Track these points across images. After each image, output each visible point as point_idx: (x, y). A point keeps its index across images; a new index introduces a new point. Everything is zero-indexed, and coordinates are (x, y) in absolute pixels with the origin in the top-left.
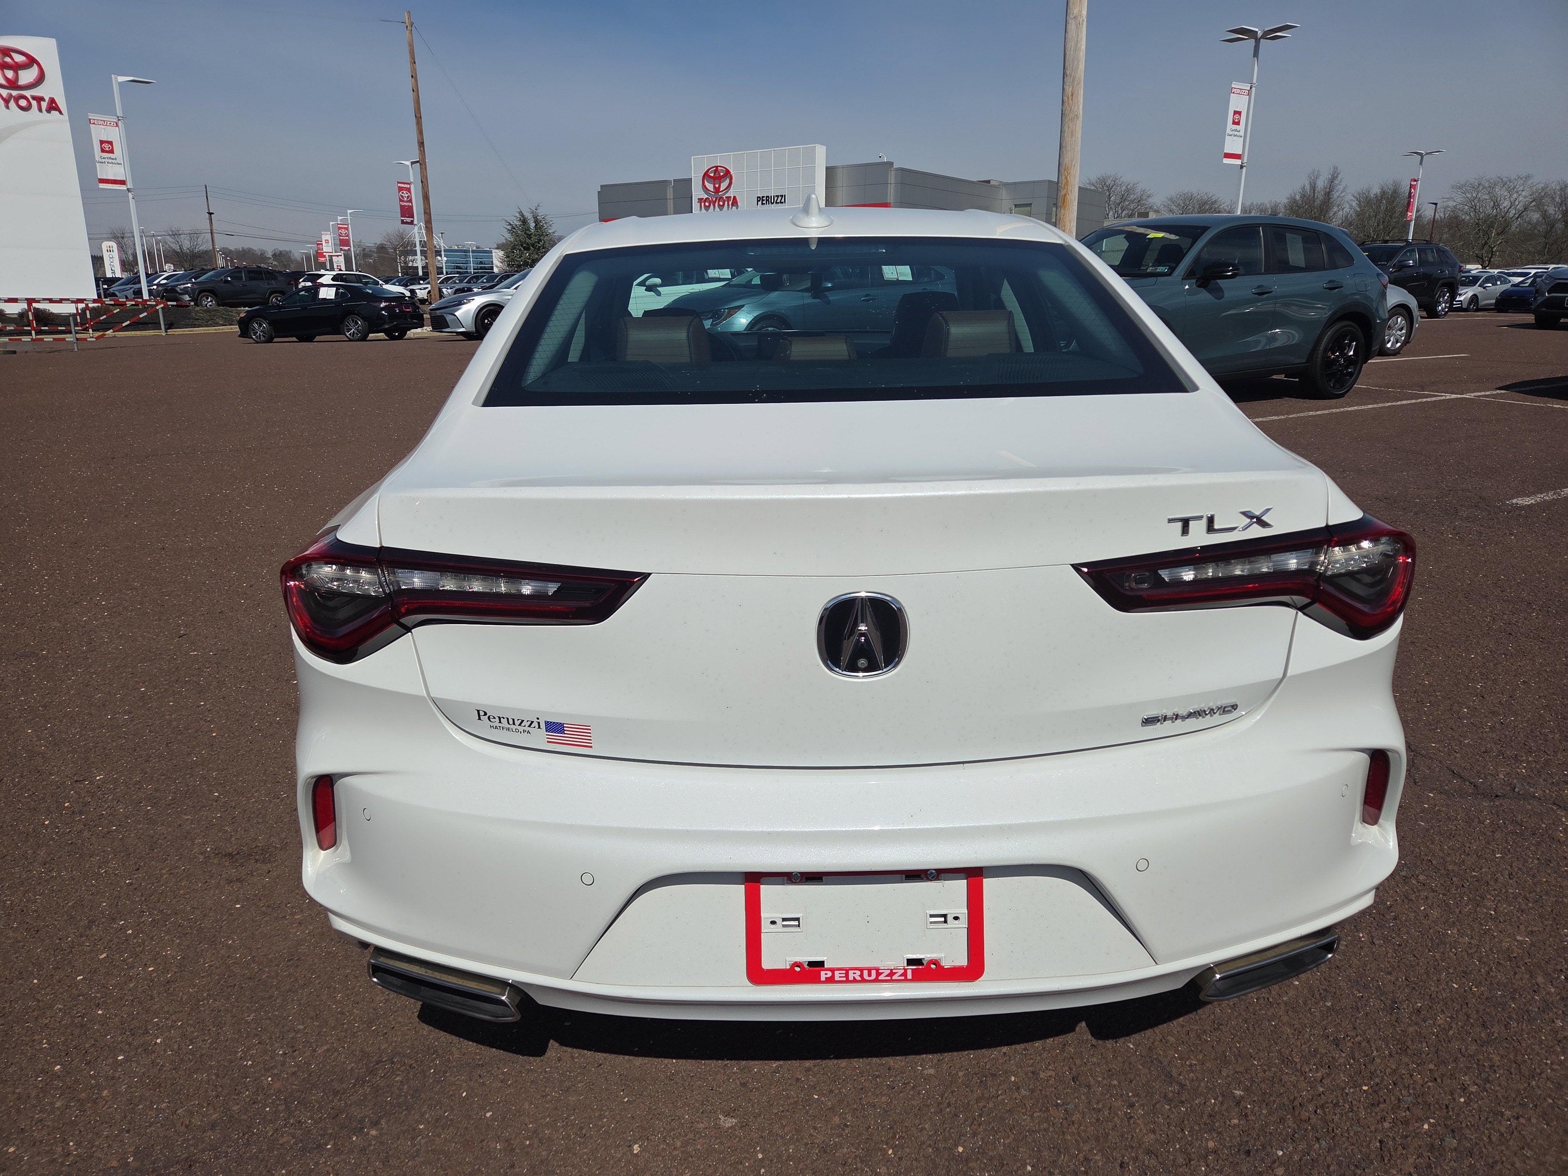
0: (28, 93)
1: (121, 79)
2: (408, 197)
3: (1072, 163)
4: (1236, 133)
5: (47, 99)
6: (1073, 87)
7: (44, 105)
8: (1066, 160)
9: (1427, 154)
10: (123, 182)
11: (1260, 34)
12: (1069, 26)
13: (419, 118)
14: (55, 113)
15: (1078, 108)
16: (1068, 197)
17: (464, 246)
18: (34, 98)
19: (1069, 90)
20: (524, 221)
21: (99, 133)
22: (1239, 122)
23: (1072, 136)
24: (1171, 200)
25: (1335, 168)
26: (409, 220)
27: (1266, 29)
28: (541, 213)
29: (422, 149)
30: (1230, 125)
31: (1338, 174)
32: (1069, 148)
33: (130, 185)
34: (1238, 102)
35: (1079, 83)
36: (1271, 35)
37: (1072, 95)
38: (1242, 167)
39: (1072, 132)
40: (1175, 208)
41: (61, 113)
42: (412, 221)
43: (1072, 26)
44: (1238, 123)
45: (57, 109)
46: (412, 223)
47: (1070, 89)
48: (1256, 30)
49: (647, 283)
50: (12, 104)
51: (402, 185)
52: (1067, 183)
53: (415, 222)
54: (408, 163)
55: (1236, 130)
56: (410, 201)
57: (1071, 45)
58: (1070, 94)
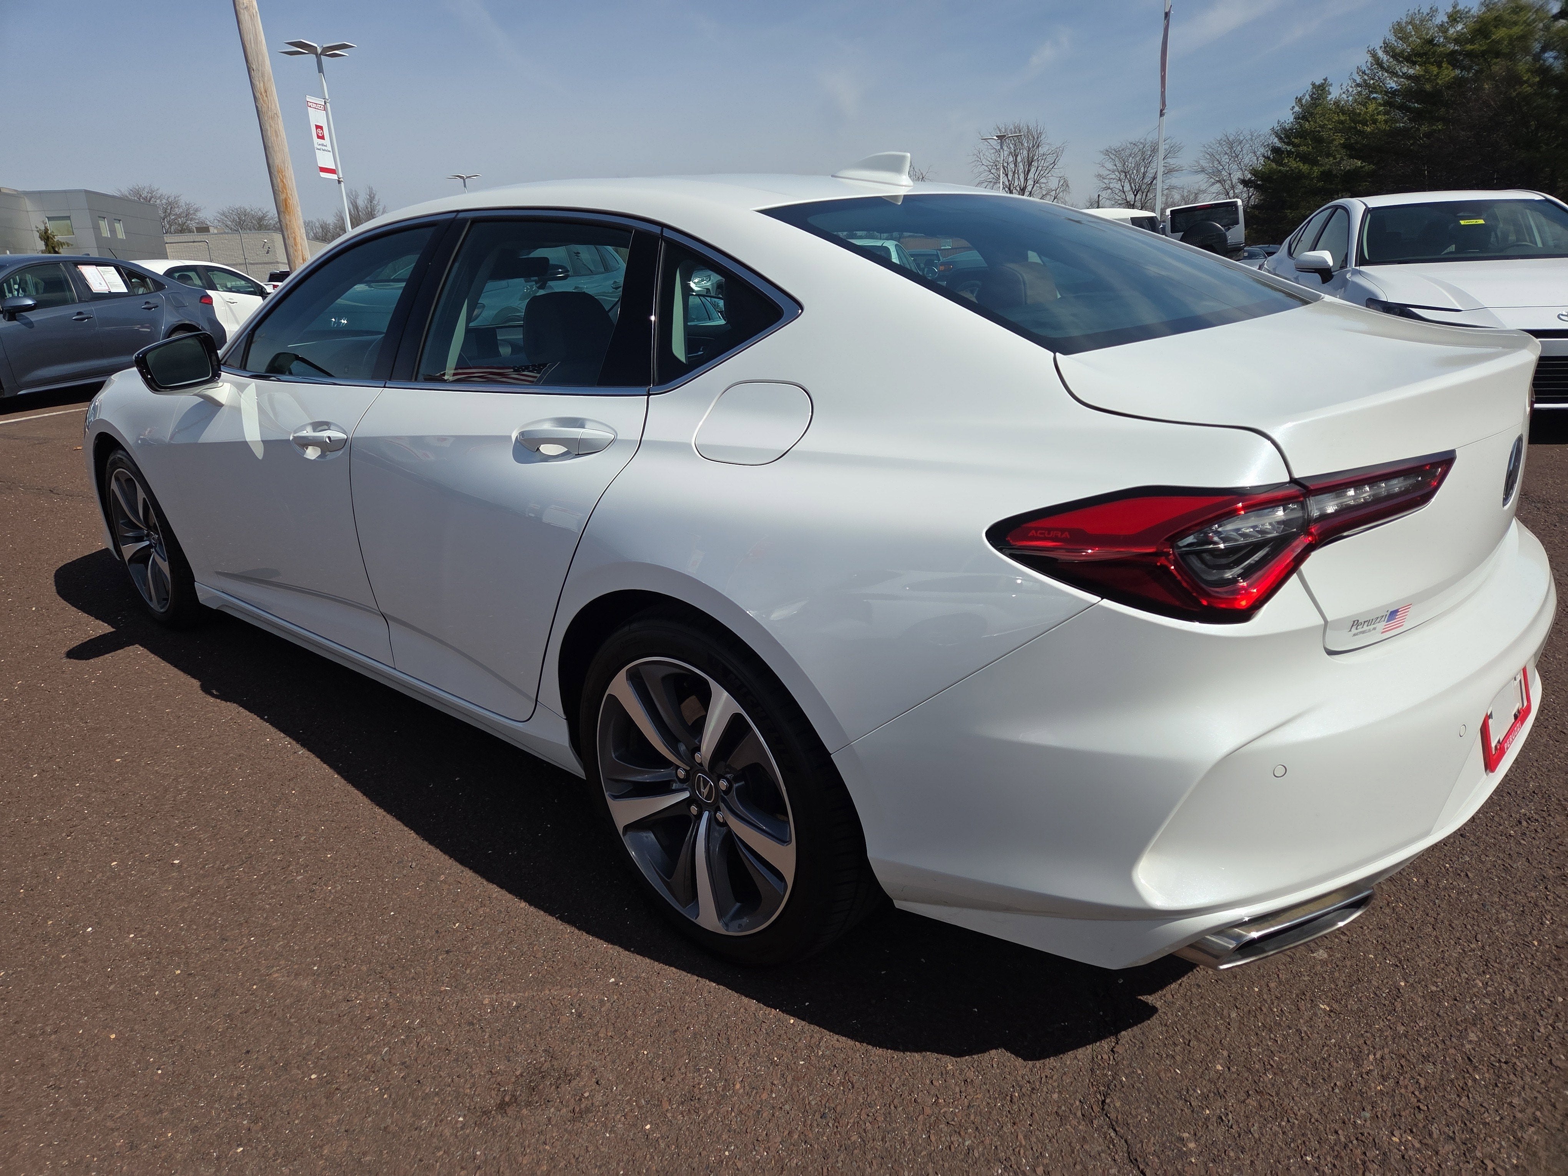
3: (284, 164)
4: (324, 148)
6: (264, 83)
8: (277, 161)
9: (467, 177)
11: (319, 50)
12: (242, 17)
15: (276, 106)
16: (290, 202)
19: (260, 85)
22: (323, 136)
23: (277, 136)
24: (223, 214)
25: (371, 189)
27: (325, 46)
30: (316, 141)
31: (374, 195)
32: (276, 148)
34: (317, 117)
35: (269, 80)
36: (331, 51)
37: (266, 92)
38: (339, 182)
39: (276, 132)
40: (230, 223)
43: (245, 17)
44: (322, 138)
47: (262, 85)
48: (316, 45)
52: (284, 186)
55: (323, 145)
57: (249, 37)
58: (263, 91)
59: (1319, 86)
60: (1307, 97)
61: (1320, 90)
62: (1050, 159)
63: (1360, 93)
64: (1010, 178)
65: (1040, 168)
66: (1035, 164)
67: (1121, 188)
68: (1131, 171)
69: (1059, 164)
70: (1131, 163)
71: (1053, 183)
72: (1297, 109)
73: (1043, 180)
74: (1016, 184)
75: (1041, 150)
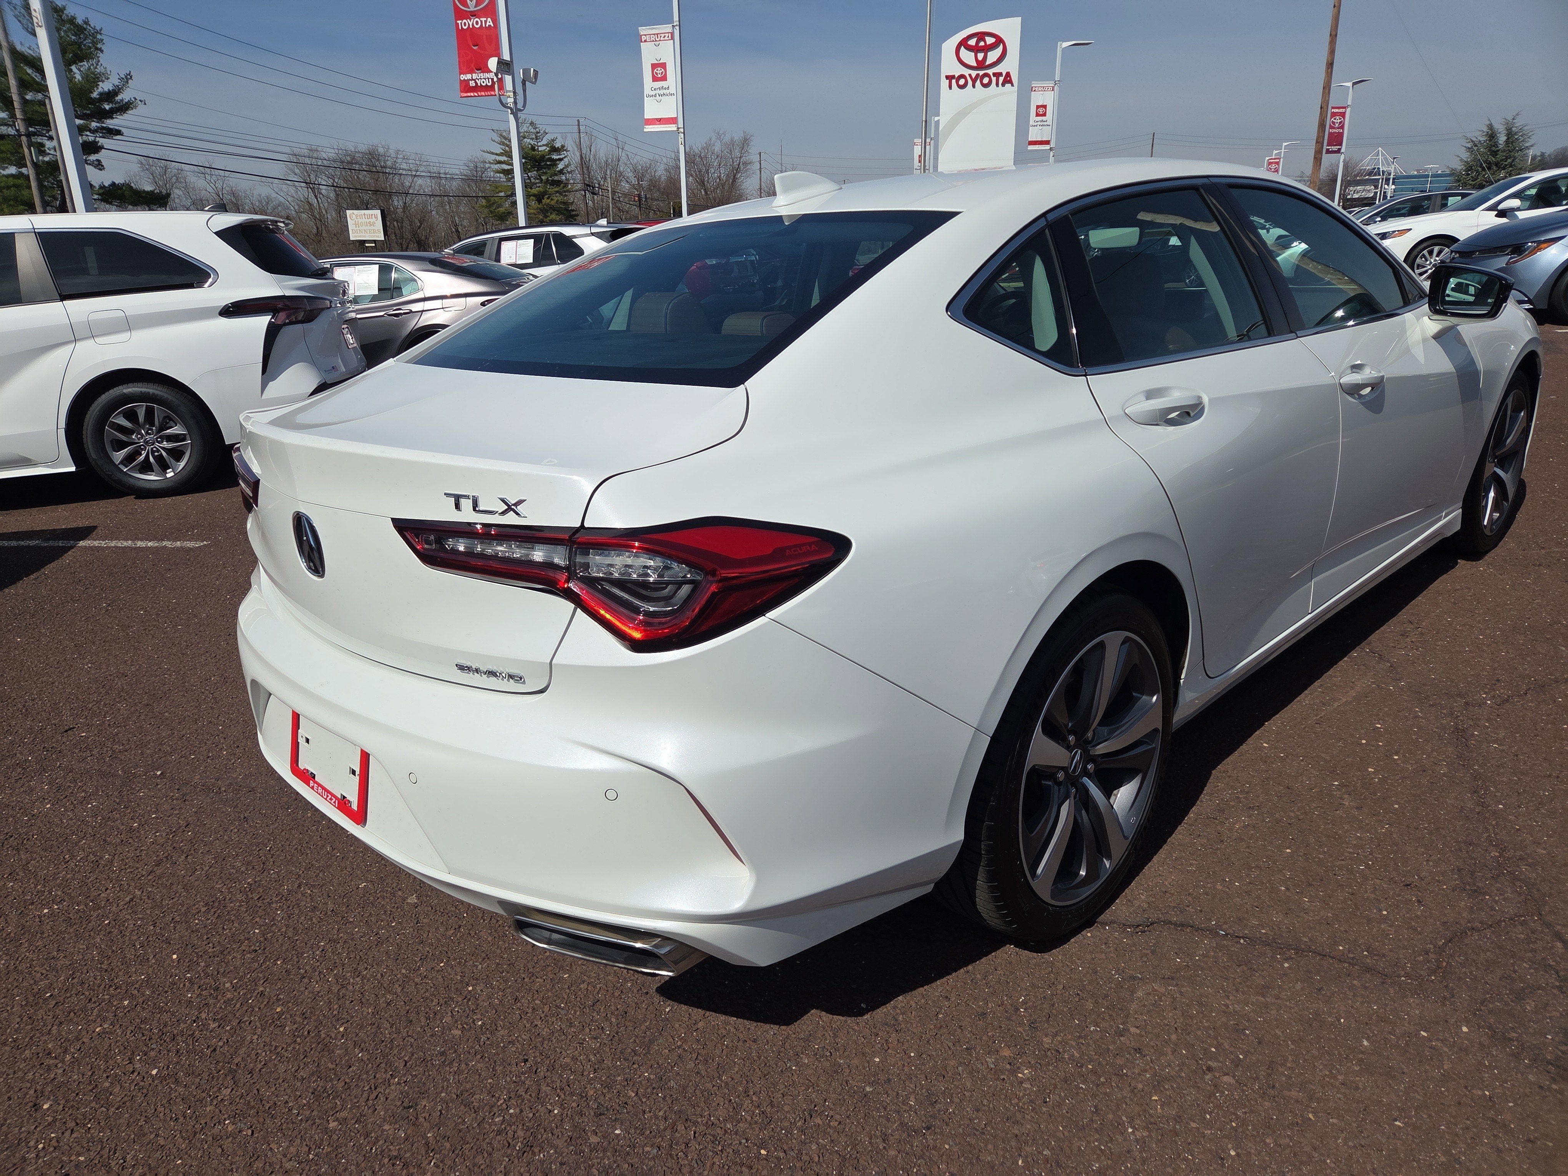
0: (990, 72)
1: (1066, 44)
2: (1340, 123)
5: (1004, 74)
7: (1001, 79)
10: (1047, 142)
13: (1333, 37)
14: (1008, 86)
17: (1426, 170)
18: (994, 74)
20: (1492, 135)
21: (1037, 99)
26: (1335, 148)
28: (1519, 123)
29: (1329, 70)
33: (1053, 145)
41: (1012, 85)
42: (1339, 150)
45: (1010, 82)
46: (1339, 151)
49: (1500, 207)
50: (978, 83)
51: (1337, 110)
53: (1343, 150)
54: (1349, 84)
56: (1342, 127)
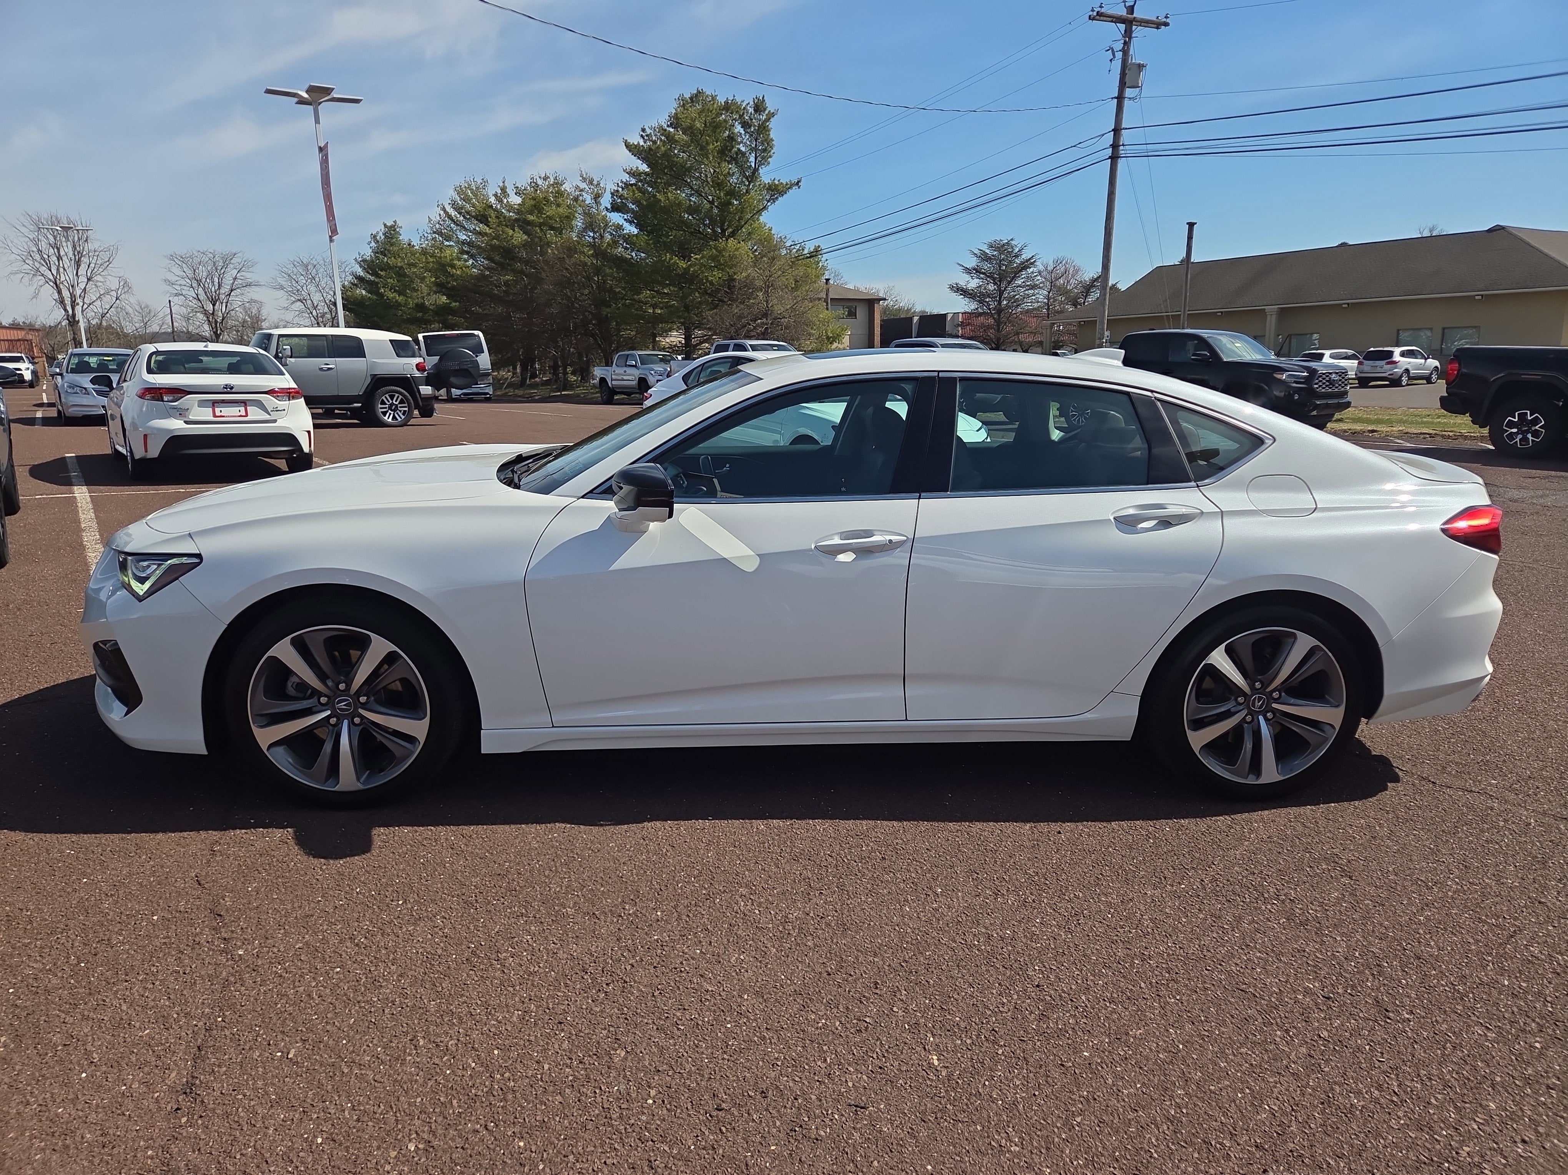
59: (391, 227)
60: (381, 234)
61: (391, 232)
62: (105, 256)
63: (434, 239)
64: (55, 272)
65: (92, 265)
66: (85, 260)
67: (195, 296)
68: (204, 280)
69: (115, 264)
70: (202, 273)
71: (114, 284)
72: (373, 244)
73: (98, 278)
74: (63, 279)
75: (91, 246)
